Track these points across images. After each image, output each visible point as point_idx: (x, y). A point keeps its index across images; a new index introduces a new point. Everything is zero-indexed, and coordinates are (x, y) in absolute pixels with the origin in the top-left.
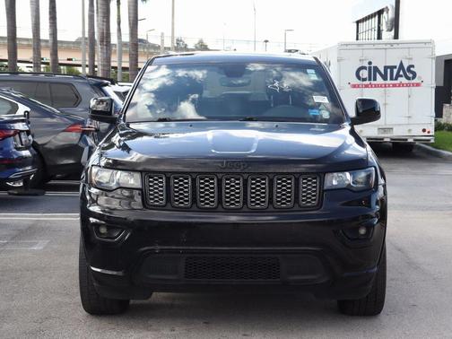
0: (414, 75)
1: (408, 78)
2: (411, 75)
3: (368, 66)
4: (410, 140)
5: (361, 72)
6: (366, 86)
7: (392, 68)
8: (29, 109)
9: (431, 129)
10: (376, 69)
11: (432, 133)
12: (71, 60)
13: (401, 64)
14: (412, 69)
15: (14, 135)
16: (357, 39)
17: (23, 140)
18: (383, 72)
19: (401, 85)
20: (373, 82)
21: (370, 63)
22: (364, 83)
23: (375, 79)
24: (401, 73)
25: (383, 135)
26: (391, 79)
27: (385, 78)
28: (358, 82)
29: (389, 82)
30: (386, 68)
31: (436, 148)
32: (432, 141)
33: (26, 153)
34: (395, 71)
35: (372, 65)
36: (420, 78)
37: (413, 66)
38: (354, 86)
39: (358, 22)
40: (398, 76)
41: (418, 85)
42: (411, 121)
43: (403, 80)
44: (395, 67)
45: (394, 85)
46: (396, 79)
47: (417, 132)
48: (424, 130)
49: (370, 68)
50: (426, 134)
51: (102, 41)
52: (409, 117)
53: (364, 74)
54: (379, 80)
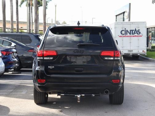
0: (140, 33)
1: (138, 34)
2: (139, 33)
3: (124, 30)
4: (139, 54)
5: (122, 32)
6: (124, 36)
7: (133, 31)
8: (15, 44)
9: (146, 51)
10: (127, 31)
11: (146, 52)
12: (22, 28)
13: (136, 29)
14: (139, 31)
15: (12, 53)
16: (116, 21)
17: (15, 55)
18: (129, 32)
19: (135, 36)
20: (126, 35)
21: (125, 29)
22: (123, 35)
23: (127, 34)
24: (136, 32)
25: (129, 53)
26: (132, 34)
27: (130, 34)
28: (121, 35)
29: (131, 35)
30: (130, 30)
31: (147, 57)
32: (146, 55)
33: (16, 59)
34: (134, 31)
35: (126, 30)
36: (142, 34)
37: (139, 30)
38: (120, 37)
39: (116, 16)
40: (135, 33)
41: (141, 36)
42: (139, 48)
43: (136, 34)
44: (134, 30)
45: (133, 36)
46: (134, 34)
47: (141, 52)
48: (143, 51)
49: (125, 31)
50: (144, 52)
51: (35, 22)
52: (138, 47)
53: (123, 32)
54: (128, 34)
